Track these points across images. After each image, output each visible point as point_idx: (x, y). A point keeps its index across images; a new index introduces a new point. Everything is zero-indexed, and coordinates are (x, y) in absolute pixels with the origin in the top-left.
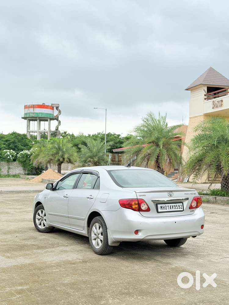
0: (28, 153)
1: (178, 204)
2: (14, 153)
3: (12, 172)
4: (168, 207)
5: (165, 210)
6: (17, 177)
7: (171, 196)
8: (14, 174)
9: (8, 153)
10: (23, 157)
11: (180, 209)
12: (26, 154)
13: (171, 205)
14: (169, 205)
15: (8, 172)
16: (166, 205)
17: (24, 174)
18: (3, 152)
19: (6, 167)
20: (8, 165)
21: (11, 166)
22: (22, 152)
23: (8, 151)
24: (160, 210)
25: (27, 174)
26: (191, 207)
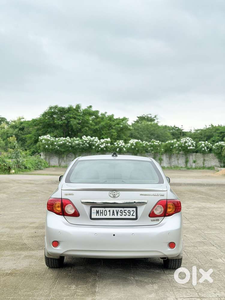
0: (223, 144)
1: (127, 209)
2: (210, 145)
3: (207, 164)
4: (108, 213)
5: (104, 217)
6: (212, 169)
7: (114, 197)
8: (210, 166)
9: (203, 145)
10: (218, 148)
11: (131, 217)
12: (221, 145)
13: (115, 209)
14: (112, 209)
15: (204, 164)
16: (106, 209)
17: (219, 166)
18: (199, 143)
19: (202, 159)
20: (204, 157)
21: (206, 158)
22: (217, 144)
23: (203, 142)
24: (94, 216)
25: (223, 167)
26: (152, 215)
